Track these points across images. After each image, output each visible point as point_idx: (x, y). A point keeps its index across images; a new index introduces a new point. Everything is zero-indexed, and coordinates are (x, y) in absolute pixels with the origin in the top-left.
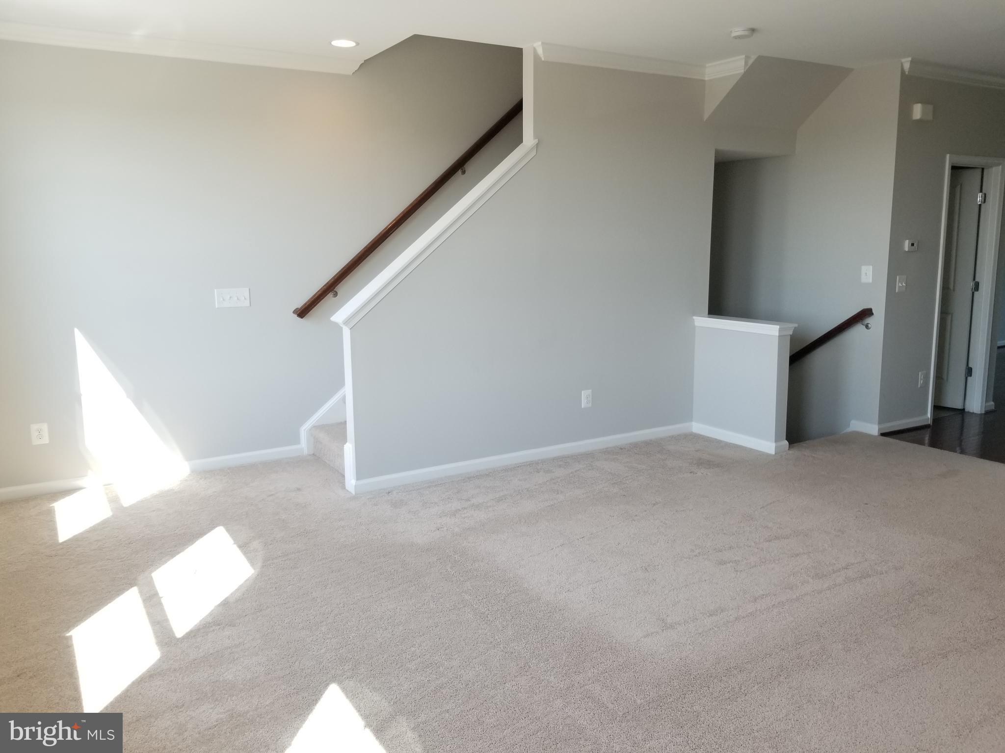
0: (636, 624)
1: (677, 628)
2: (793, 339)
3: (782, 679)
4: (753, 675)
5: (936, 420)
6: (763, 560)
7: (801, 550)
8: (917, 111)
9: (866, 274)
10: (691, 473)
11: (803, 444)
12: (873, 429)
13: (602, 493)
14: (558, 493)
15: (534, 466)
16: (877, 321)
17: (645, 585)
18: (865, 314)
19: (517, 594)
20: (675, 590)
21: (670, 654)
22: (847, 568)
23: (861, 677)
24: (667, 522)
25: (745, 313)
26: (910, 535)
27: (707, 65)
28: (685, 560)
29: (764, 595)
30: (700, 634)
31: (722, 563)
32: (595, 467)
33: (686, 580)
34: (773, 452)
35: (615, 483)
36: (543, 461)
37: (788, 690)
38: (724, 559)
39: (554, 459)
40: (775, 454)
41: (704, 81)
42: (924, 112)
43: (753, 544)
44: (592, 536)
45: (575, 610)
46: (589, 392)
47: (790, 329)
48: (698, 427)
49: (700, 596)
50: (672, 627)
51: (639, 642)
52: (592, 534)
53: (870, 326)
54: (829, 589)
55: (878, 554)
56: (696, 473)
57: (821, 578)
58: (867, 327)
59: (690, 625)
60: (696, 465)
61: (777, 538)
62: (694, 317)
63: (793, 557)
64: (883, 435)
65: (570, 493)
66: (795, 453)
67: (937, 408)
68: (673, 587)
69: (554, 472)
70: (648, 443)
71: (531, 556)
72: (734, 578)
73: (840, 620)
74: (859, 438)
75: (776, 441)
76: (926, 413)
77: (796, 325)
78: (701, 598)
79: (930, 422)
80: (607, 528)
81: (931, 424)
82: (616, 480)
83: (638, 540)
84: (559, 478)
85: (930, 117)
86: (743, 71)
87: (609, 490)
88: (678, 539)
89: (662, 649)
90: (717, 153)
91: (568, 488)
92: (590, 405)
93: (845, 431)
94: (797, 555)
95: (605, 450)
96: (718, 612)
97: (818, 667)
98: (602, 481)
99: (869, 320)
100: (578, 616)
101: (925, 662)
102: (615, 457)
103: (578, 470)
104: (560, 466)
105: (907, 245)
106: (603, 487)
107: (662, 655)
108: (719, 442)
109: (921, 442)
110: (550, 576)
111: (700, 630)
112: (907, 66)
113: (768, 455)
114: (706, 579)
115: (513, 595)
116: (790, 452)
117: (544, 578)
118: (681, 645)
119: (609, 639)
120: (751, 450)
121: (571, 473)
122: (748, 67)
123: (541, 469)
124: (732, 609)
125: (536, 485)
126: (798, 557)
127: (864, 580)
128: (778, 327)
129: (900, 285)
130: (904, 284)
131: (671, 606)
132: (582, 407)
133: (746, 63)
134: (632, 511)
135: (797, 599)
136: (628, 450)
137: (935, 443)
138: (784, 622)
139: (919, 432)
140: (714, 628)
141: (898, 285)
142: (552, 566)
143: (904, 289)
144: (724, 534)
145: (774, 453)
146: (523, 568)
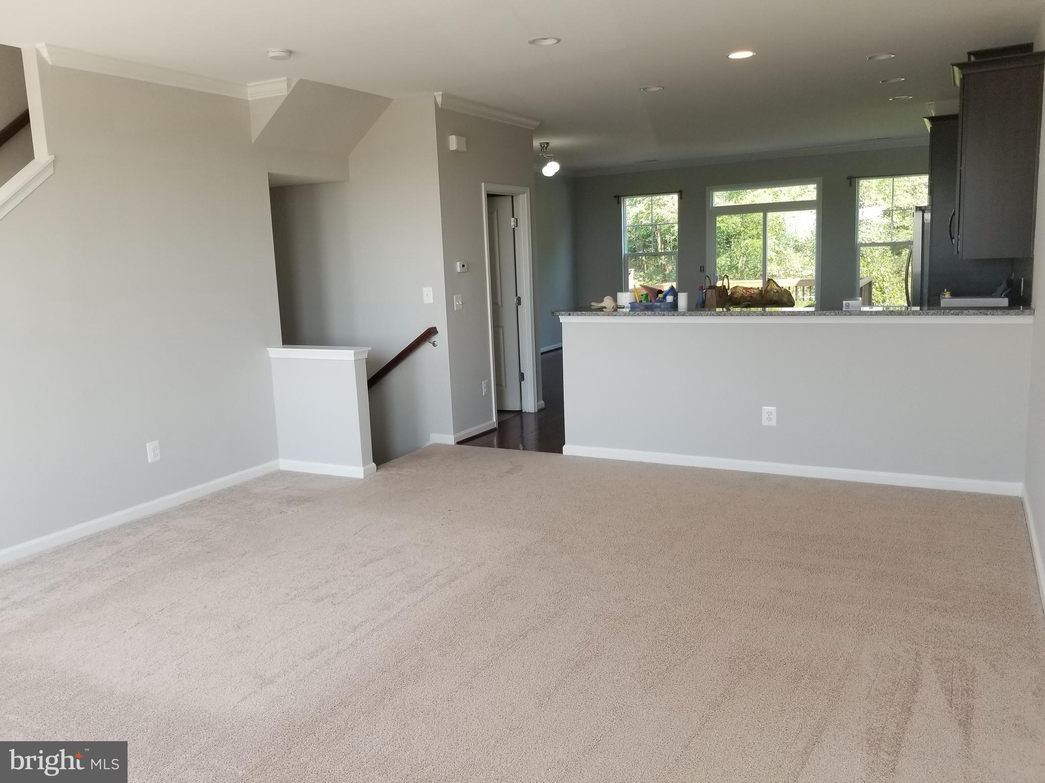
0: (231, 689)
1: (276, 681)
2: (369, 362)
3: (386, 702)
4: (358, 706)
5: (500, 423)
6: (360, 587)
7: (395, 568)
8: (453, 143)
9: (427, 294)
10: (281, 513)
11: (390, 463)
12: (449, 439)
13: (181, 554)
14: (128, 566)
15: (94, 540)
16: (442, 338)
17: (238, 645)
18: (430, 333)
19: (83, 695)
20: (272, 641)
21: (271, 711)
22: (437, 576)
23: (457, 677)
24: (258, 571)
25: (321, 340)
26: (488, 531)
27: (249, 85)
28: (280, 606)
29: (363, 622)
30: (302, 680)
31: (319, 600)
32: (171, 527)
33: (283, 628)
34: (361, 476)
35: (196, 541)
36: (106, 533)
37: (392, 711)
38: (320, 596)
39: (120, 528)
40: (365, 478)
41: (247, 100)
42: (458, 143)
43: (349, 573)
44: (174, 605)
45: (158, 694)
46: (156, 443)
47: (364, 352)
48: (284, 464)
49: (299, 641)
50: (271, 681)
51: (237, 708)
52: (172, 604)
53: (436, 343)
54: (423, 599)
55: (463, 556)
56: (287, 513)
57: (415, 591)
58: (434, 345)
59: (290, 674)
60: (286, 504)
61: (371, 561)
62: (268, 349)
63: (388, 576)
64: (459, 443)
65: (144, 562)
66: (383, 472)
67: (500, 412)
68: (269, 639)
69: (120, 543)
70: (231, 490)
71: (98, 647)
72: (332, 613)
73: (435, 627)
74: (438, 449)
75: (363, 466)
76: (492, 419)
77: (370, 349)
78: (300, 643)
79: (496, 426)
80: (190, 593)
81: (497, 427)
82: (197, 538)
83: (227, 598)
84: (128, 548)
85: (464, 149)
86: (286, 93)
87: (190, 550)
88: (272, 586)
89: (262, 708)
90: (271, 177)
91: (139, 557)
92: (158, 458)
93: (426, 445)
94: (391, 574)
95: (182, 506)
96: (319, 651)
97: (419, 679)
98: (181, 541)
99: (435, 338)
100: (162, 700)
101: (509, 646)
102: (195, 511)
103: (150, 535)
104: (128, 534)
105: (458, 268)
106: (183, 548)
107: (263, 714)
108: (308, 475)
109: (490, 445)
110: (124, 664)
111: (302, 676)
112: (439, 100)
113: (358, 480)
114: (304, 621)
115: (78, 698)
116: (379, 473)
117: (116, 667)
118: (283, 697)
119: (201, 715)
120: (340, 478)
121: (143, 539)
122: (291, 90)
123: (103, 542)
124: (333, 645)
125: (98, 563)
126: (393, 576)
127: (452, 584)
128: (353, 351)
129: (457, 303)
130: (460, 303)
131: (269, 659)
132: (149, 462)
133: (288, 86)
134: (218, 567)
135: (395, 617)
136: (209, 502)
137: (502, 444)
138: (384, 644)
139: (489, 436)
140: (315, 669)
141: (456, 303)
142: (126, 652)
143: (461, 307)
144: (319, 569)
145: (363, 477)
146: (88, 663)
